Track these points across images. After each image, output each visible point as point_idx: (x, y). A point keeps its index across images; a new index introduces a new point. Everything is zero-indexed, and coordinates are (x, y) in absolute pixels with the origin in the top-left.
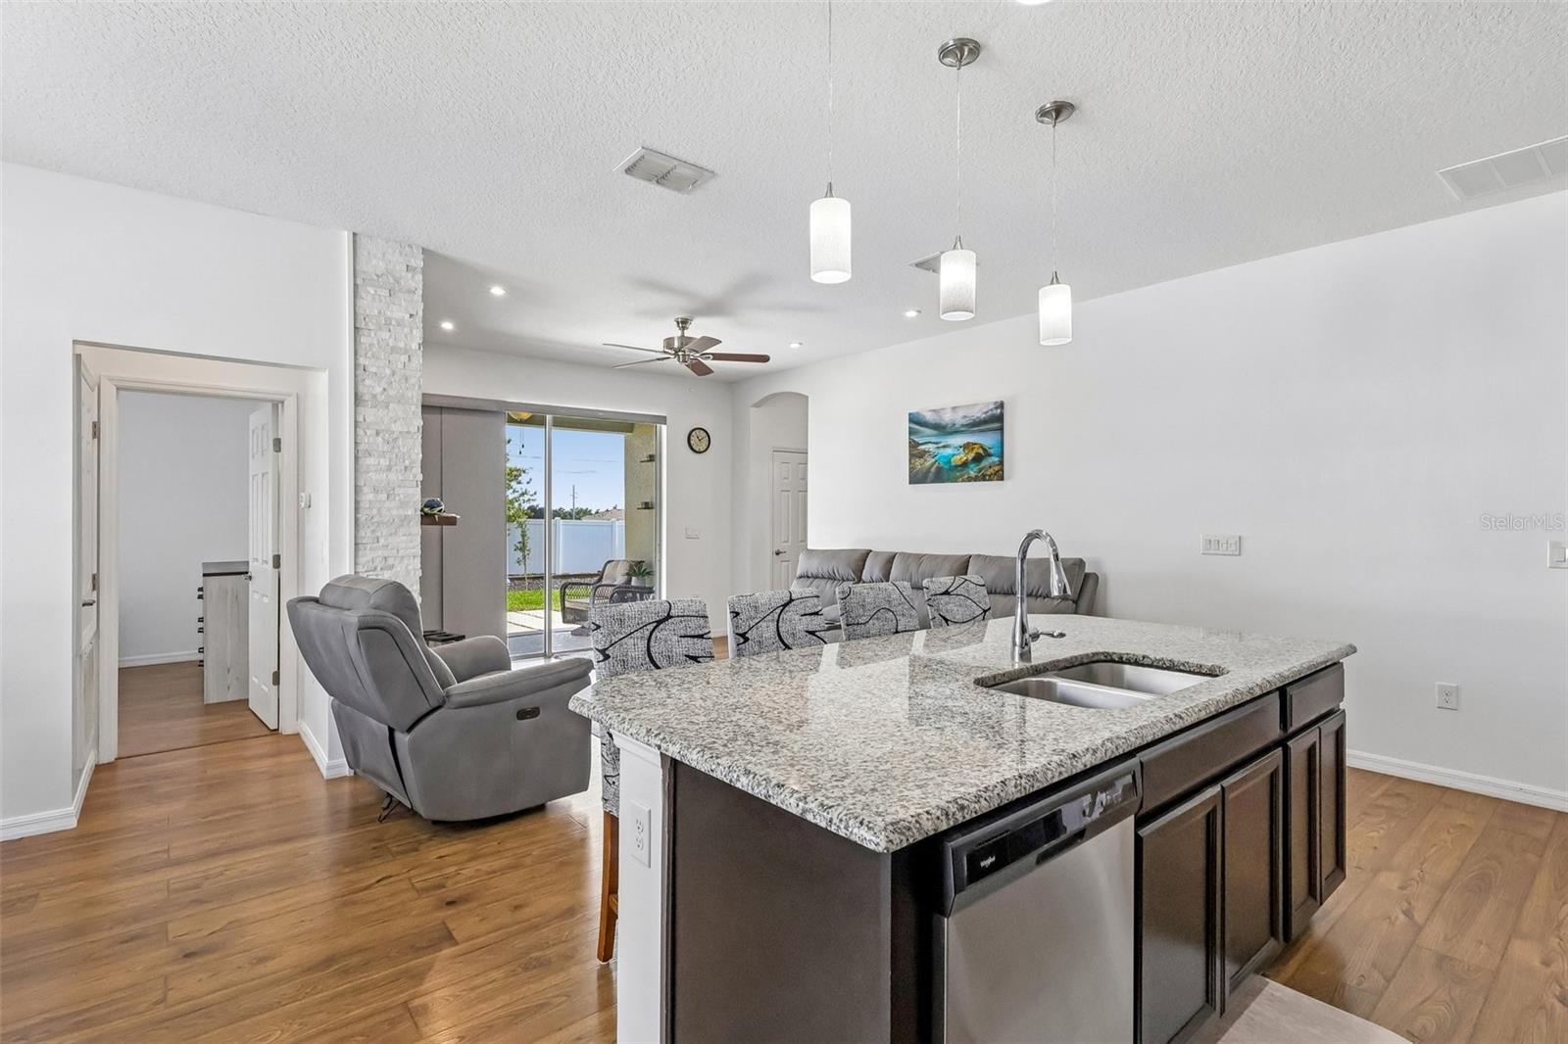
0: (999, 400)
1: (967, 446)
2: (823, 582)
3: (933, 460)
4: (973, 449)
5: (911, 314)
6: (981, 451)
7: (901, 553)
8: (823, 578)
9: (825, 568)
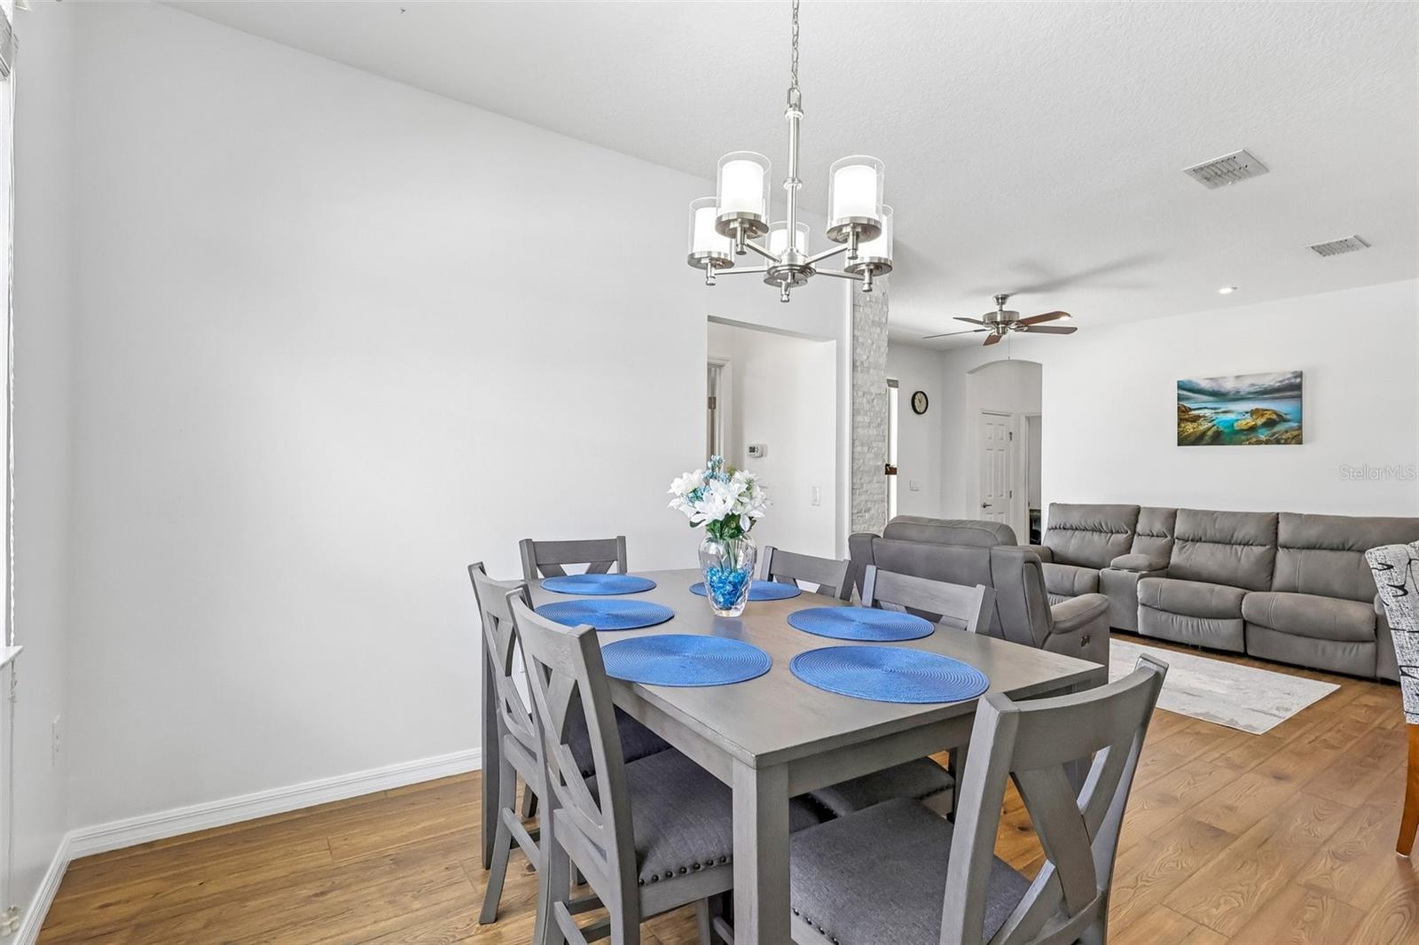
0: (1298, 370)
1: (1253, 412)
2: (1088, 534)
3: (1210, 424)
4: (1263, 415)
5: (1226, 290)
6: (1274, 417)
7: (1183, 510)
8: (1085, 529)
9: (1092, 521)
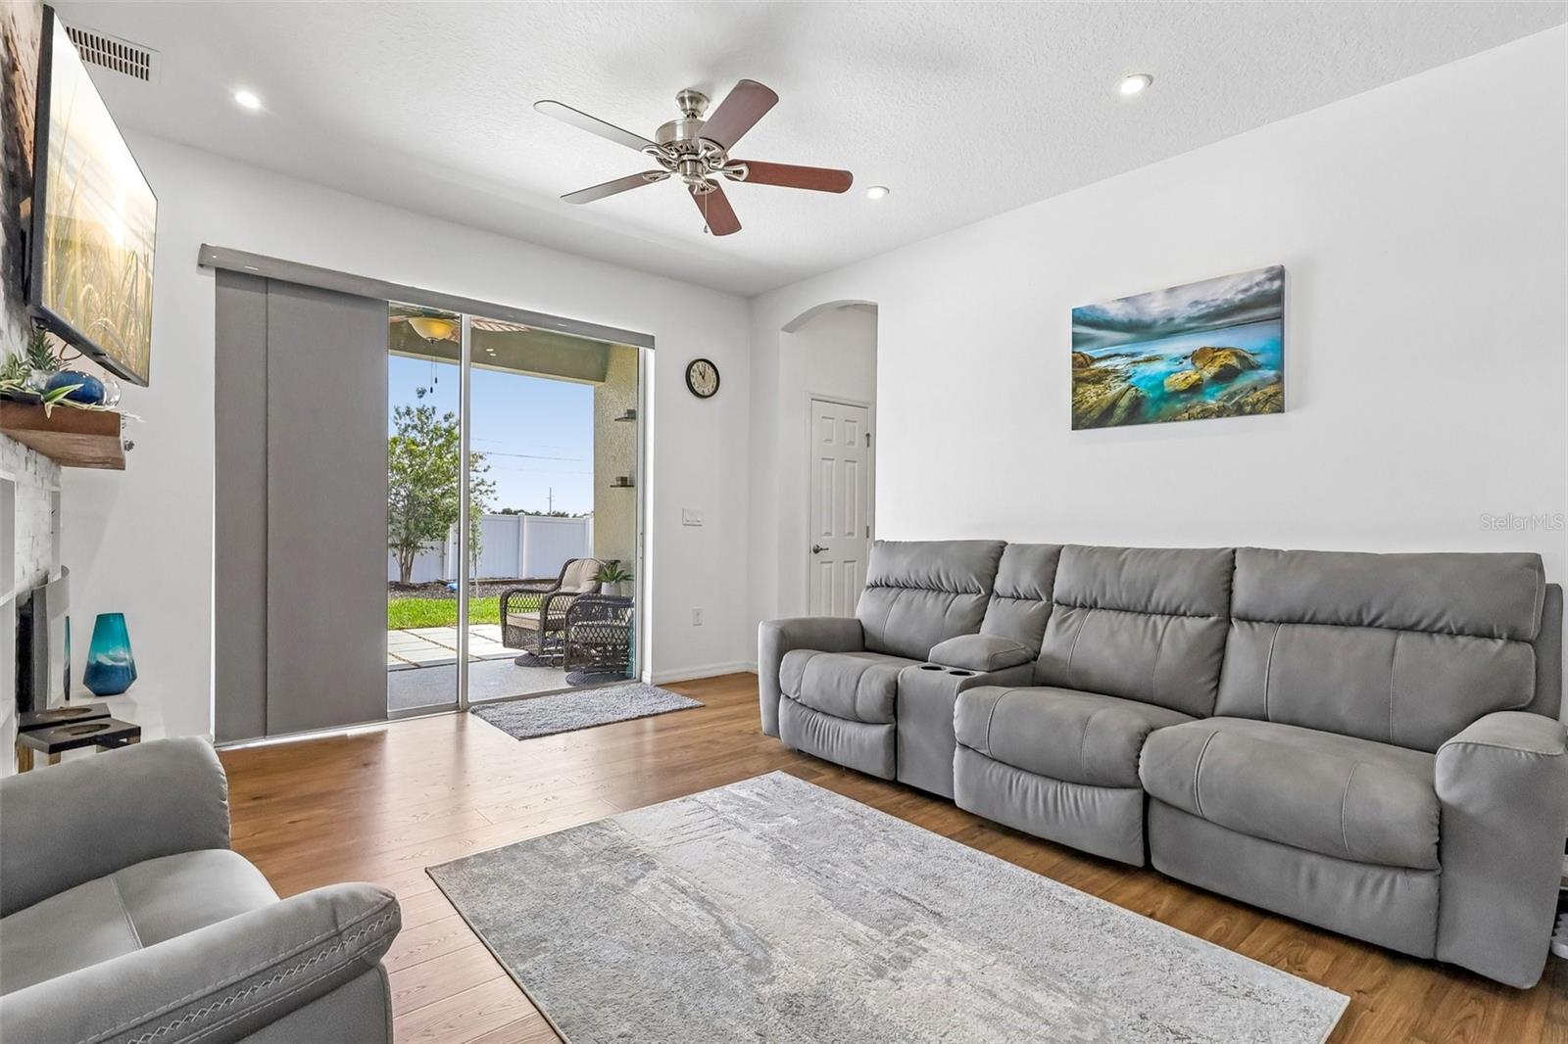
0: (1276, 264)
1: (1196, 356)
2: (919, 595)
3: (1124, 386)
4: (1213, 359)
5: (1132, 87)
6: (1234, 361)
7: (1072, 547)
8: (917, 587)
9: (923, 573)
